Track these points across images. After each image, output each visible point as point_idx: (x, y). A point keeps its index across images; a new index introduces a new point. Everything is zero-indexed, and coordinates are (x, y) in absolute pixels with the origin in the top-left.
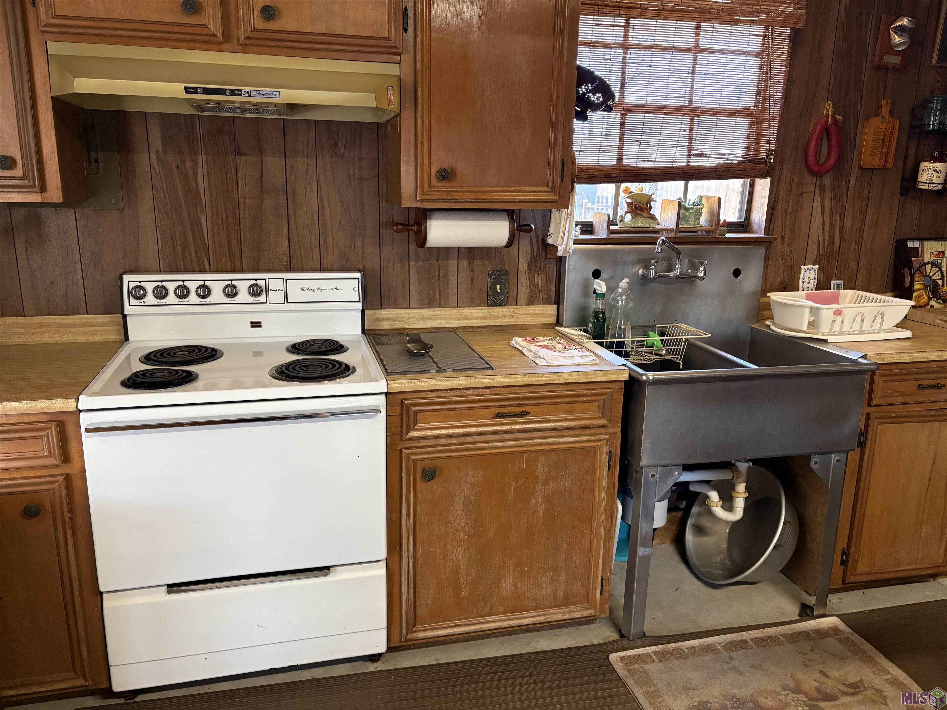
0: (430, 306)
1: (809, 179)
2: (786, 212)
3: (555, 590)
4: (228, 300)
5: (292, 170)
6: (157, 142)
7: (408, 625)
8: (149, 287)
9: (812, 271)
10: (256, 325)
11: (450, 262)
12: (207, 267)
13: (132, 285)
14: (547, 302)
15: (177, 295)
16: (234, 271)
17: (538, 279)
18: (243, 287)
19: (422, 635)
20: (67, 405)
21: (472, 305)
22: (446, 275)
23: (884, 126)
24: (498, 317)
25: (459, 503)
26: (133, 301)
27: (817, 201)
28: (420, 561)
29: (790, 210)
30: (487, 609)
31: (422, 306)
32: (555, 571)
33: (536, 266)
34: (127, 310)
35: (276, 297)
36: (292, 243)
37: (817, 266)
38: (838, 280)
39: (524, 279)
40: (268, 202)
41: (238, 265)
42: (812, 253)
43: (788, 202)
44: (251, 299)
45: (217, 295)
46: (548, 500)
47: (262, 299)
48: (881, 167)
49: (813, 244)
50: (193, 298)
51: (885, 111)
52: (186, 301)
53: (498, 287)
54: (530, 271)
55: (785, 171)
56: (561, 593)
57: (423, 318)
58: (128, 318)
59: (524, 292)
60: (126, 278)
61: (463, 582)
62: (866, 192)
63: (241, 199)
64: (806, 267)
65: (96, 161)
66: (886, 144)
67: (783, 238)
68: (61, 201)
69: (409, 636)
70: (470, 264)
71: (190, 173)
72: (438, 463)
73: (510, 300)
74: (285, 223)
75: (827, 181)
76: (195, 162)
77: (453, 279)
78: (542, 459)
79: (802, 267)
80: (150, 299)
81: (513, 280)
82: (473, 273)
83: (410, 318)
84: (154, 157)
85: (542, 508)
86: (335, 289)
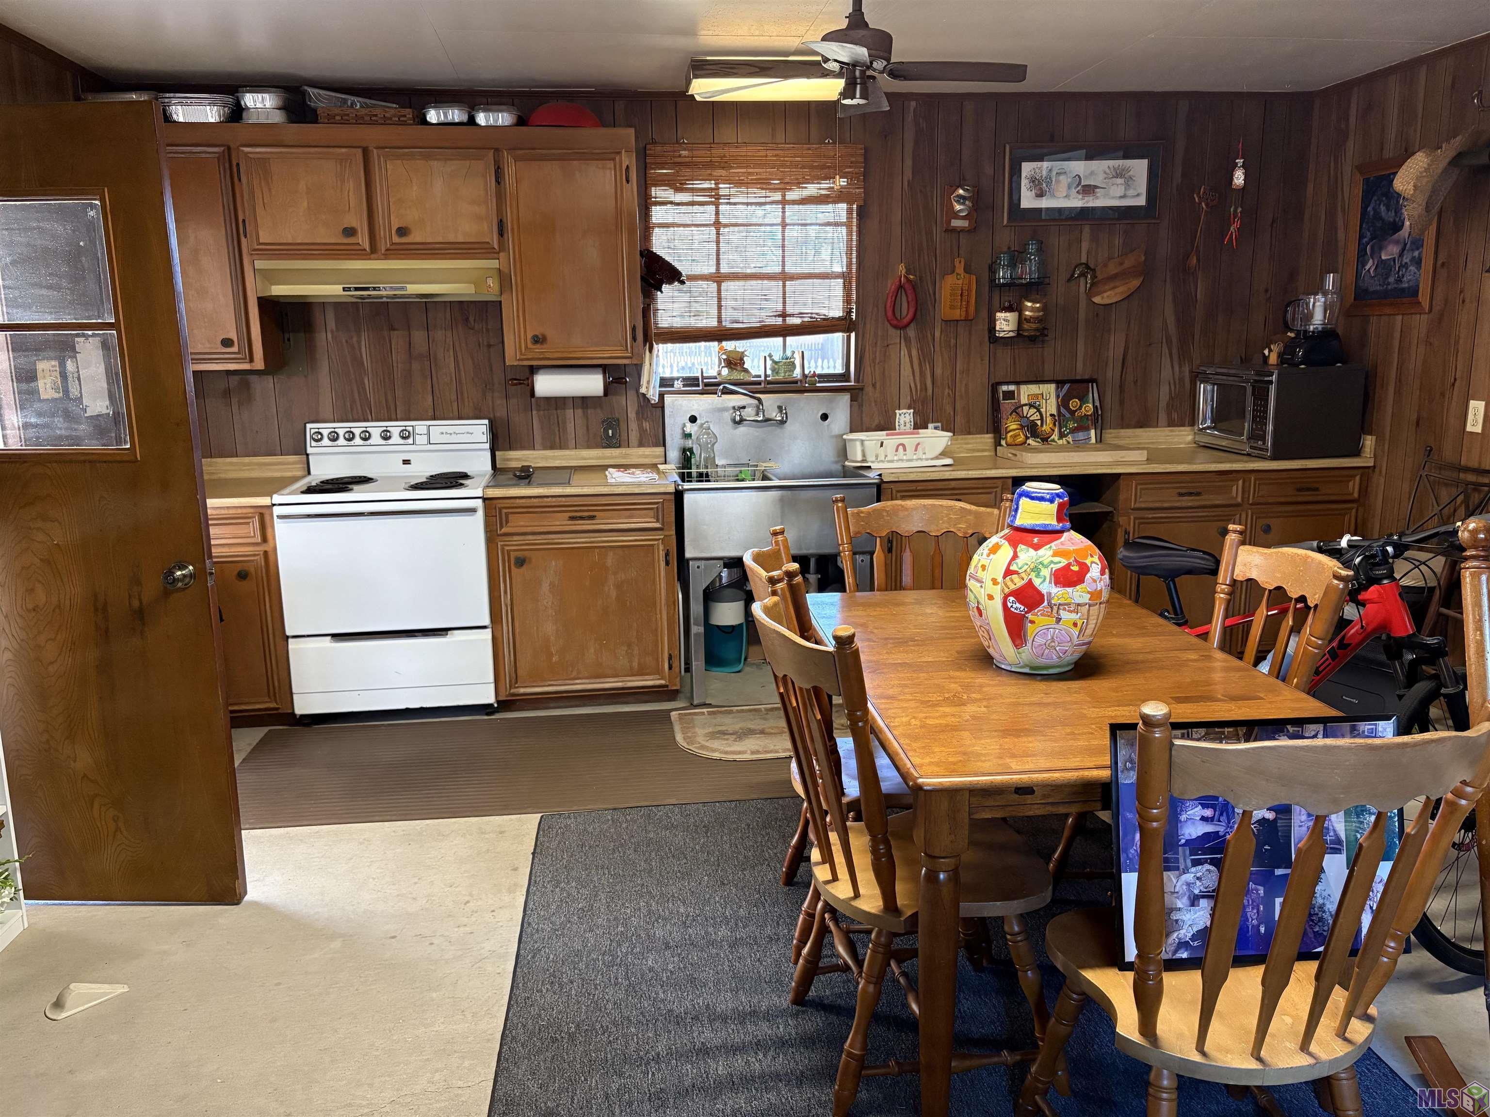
0: (552, 447)
1: (894, 333)
2: (874, 362)
3: (631, 662)
4: (384, 442)
5: (433, 341)
6: (331, 324)
7: (510, 681)
8: (325, 433)
9: (907, 415)
10: (406, 462)
11: (567, 411)
12: (370, 418)
13: (313, 431)
14: (656, 445)
15: (345, 438)
16: (390, 420)
17: (646, 425)
18: (395, 432)
19: (522, 690)
20: (265, 501)
21: (589, 447)
22: (565, 423)
23: (960, 282)
24: (612, 458)
25: (545, 587)
26: (314, 444)
27: (904, 352)
28: (517, 631)
29: (877, 361)
30: (574, 674)
31: (545, 448)
32: (629, 646)
33: (643, 414)
34: (309, 450)
35: (421, 440)
36: (435, 398)
37: (912, 411)
38: (936, 422)
39: (633, 426)
40: (416, 366)
41: (394, 416)
42: (906, 399)
43: (875, 353)
44: (402, 441)
45: (376, 439)
46: (618, 587)
47: (410, 441)
48: (963, 318)
49: (905, 390)
50: (358, 441)
51: (960, 269)
52: (352, 443)
53: (610, 432)
54: (638, 418)
55: (868, 326)
56: (635, 664)
57: (546, 458)
58: (310, 457)
59: (634, 436)
60: (309, 426)
61: (553, 650)
62: (953, 341)
63: (395, 365)
64: (901, 412)
65: (289, 340)
66: (965, 298)
67: (874, 385)
68: (263, 368)
69: (512, 691)
70: (584, 412)
71: (356, 346)
72: (526, 553)
73: (622, 443)
74: (429, 382)
75: (911, 332)
76: (359, 337)
77: (570, 426)
78: (611, 554)
79: (897, 411)
80: (326, 441)
81: (623, 426)
82: (587, 419)
83: (535, 458)
84: (330, 336)
85: (613, 593)
86: (468, 433)
